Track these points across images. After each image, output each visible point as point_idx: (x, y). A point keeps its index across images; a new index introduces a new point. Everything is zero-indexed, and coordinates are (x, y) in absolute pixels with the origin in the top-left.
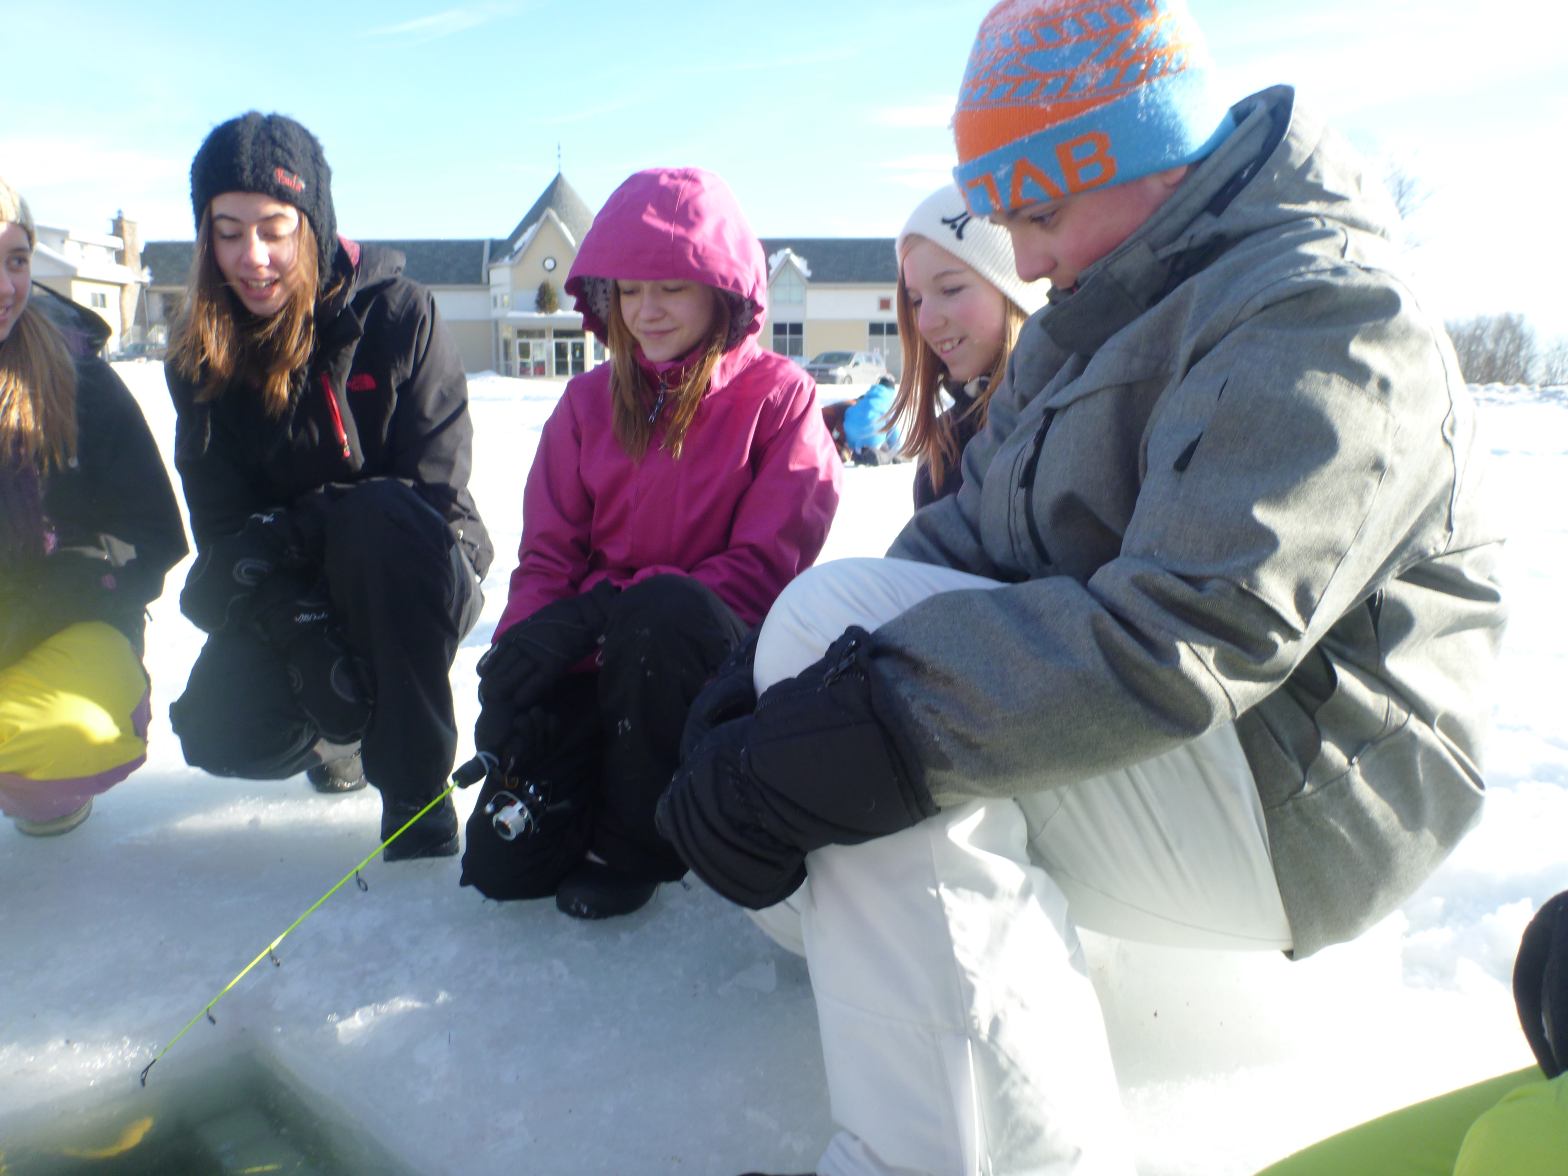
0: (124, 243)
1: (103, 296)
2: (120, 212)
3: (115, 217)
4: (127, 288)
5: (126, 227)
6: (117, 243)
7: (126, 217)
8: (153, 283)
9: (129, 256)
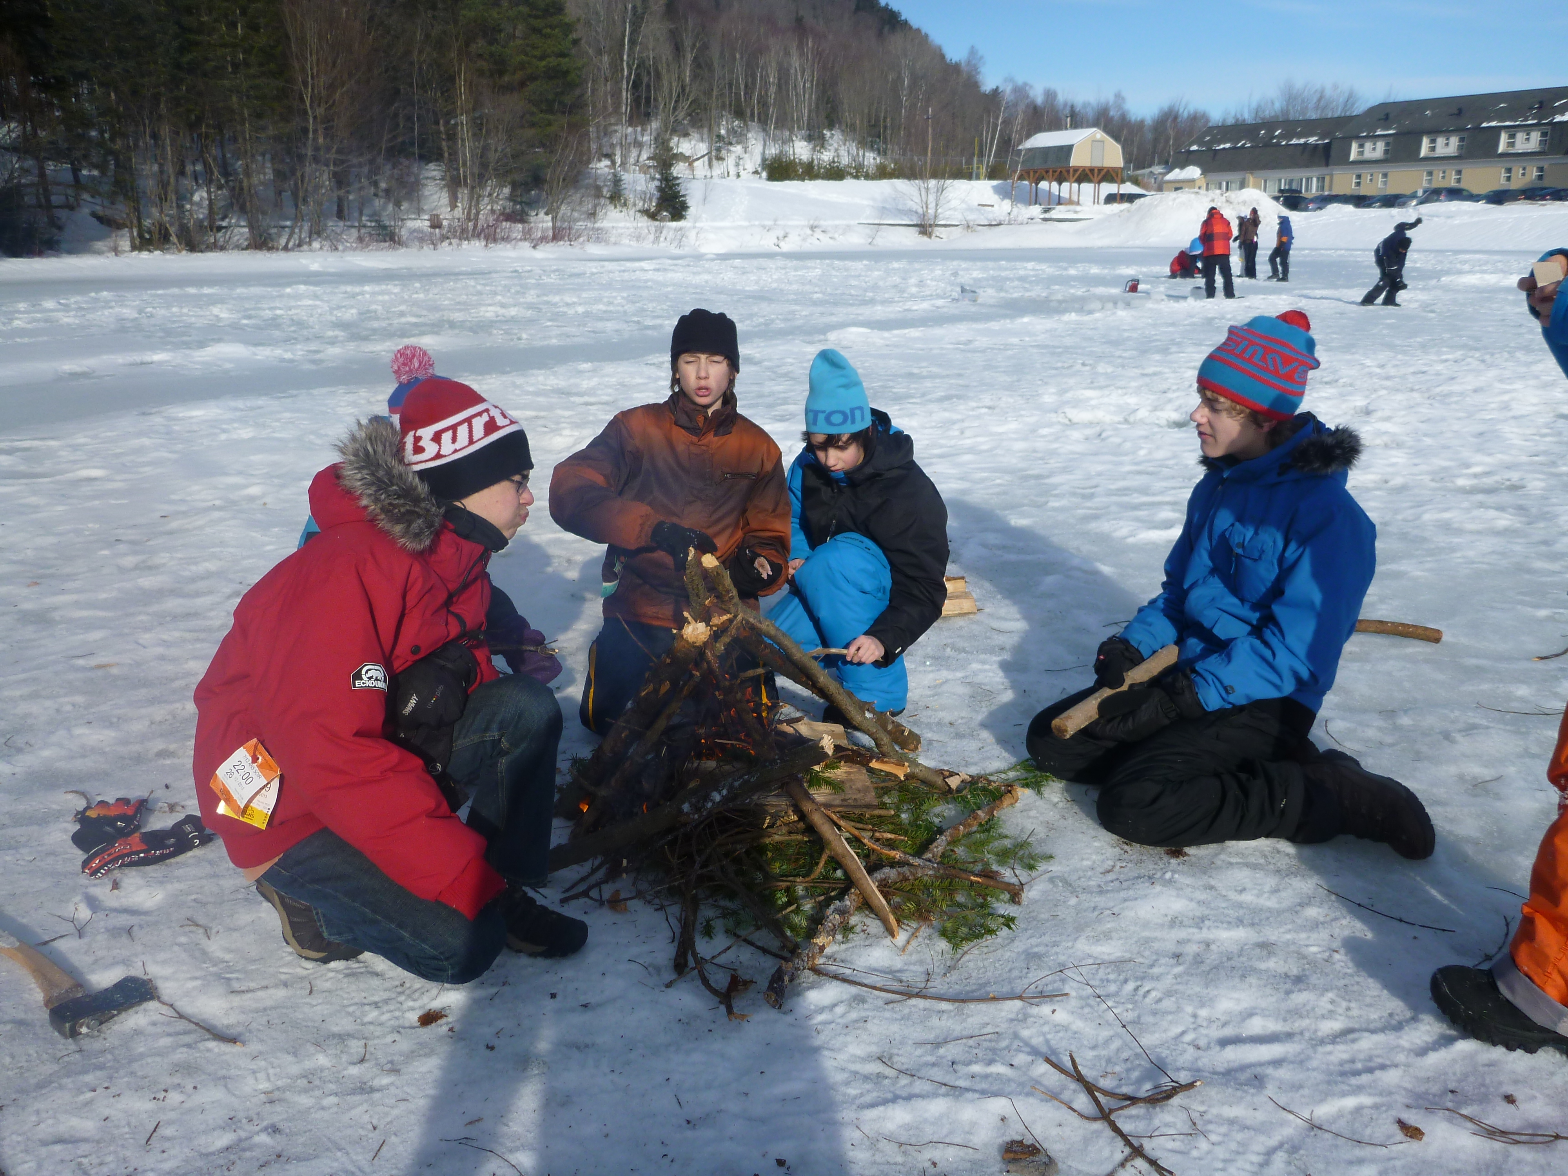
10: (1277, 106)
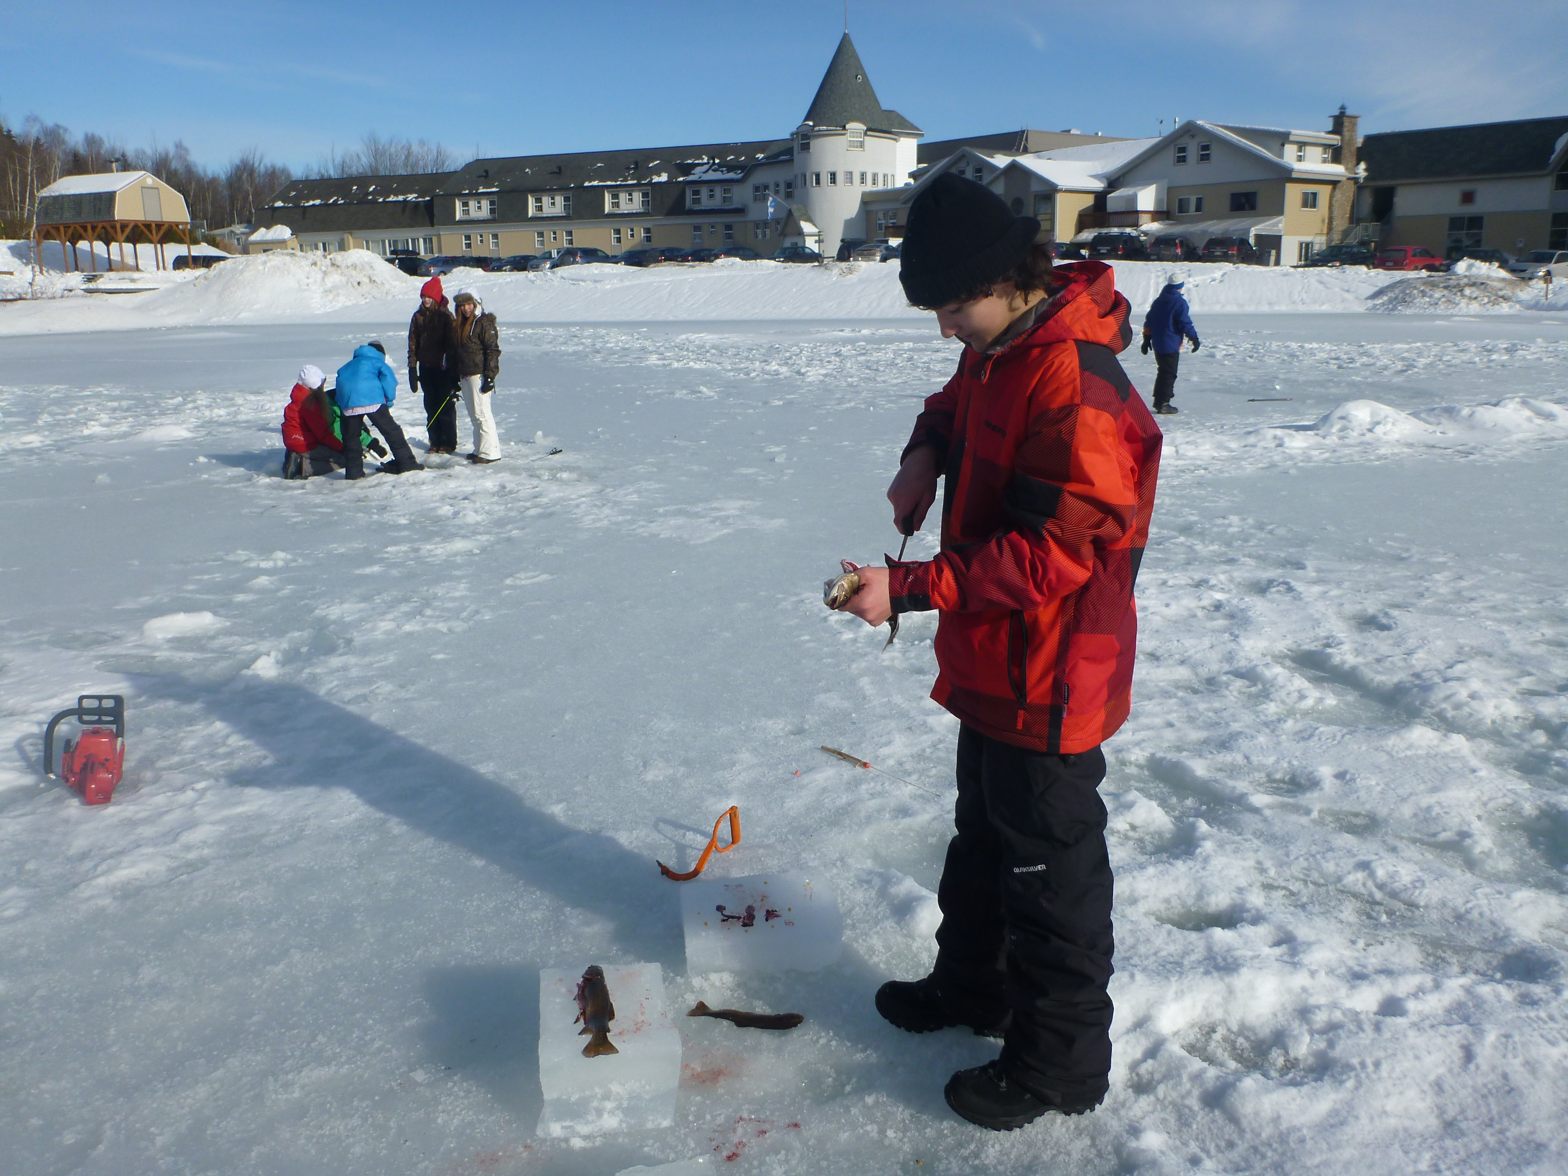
0: (1342, 140)
1: (1315, 195)
2: (1343, 108)
3: (1337, 113)
4: (1339, 185)
5: (1346, 122)
6: (1335, 139)
7: (1349, 112)
8: (1366, 179)
9: (1345, 152)
10: (364, 160)
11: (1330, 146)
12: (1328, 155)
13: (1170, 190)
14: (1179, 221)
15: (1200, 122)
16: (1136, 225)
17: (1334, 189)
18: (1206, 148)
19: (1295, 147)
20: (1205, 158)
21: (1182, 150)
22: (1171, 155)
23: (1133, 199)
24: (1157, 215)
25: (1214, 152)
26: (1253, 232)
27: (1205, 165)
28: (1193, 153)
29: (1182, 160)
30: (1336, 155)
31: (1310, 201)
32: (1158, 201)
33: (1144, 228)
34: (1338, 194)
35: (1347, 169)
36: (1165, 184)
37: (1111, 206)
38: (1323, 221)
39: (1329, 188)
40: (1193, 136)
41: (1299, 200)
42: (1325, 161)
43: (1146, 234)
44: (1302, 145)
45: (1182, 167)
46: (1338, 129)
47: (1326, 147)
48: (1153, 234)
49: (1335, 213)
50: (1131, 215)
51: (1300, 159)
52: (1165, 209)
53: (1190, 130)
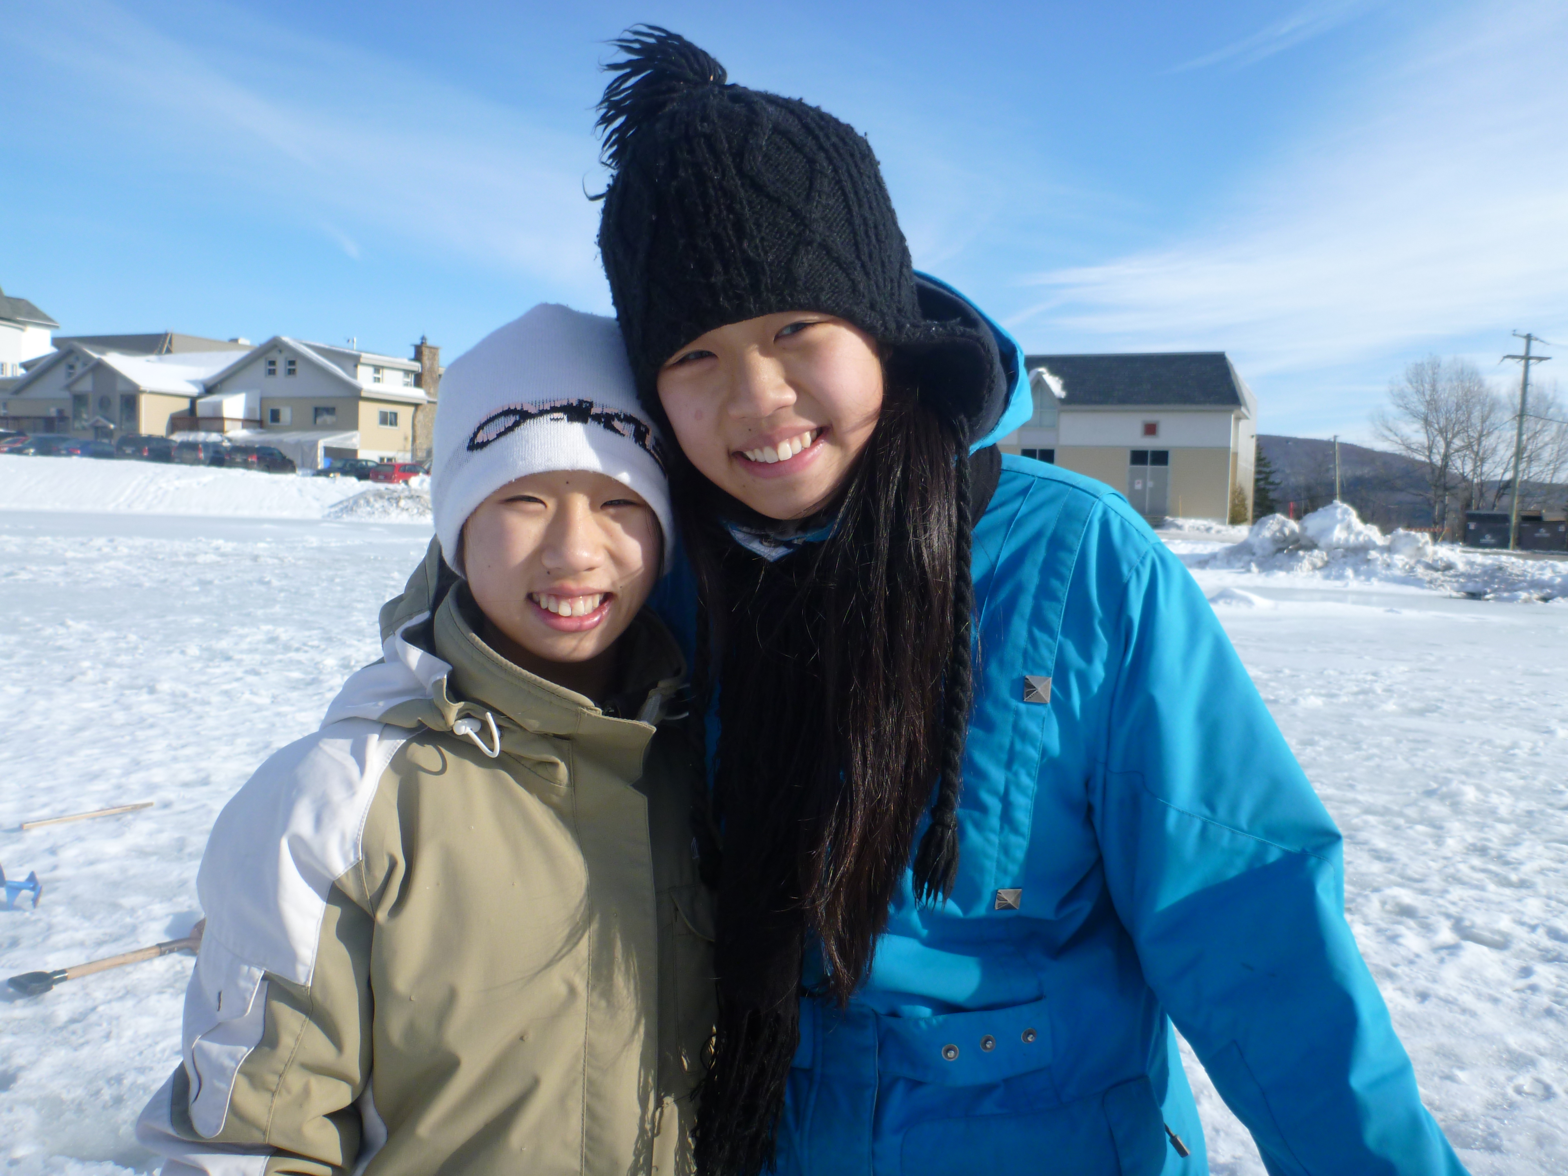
0: (422, 367)
2: (423, 338)
3: (418, 342)
4: (421, 408)
5: (426, 352)
6: (416, 366)
7: (430, 342)
9: (426, 378)
11: (412, 372)
12: (411, 379)
13: (262, 400)
14: (270, 430)
15: (286, 339)
16: (221, 430)
17: (416, 410)
18: (292, 363)
19: (371, 370)
20: (291, 372)
21: (272, 363)
22: (261, 367)
23: (218, 406)
24: (248, 422)
25: (299, 367)
26: (322, 444)
27: (291, 379)
28: (281, 367)
29: (272, 372)
30: (418, 380)
31: (389, 419)
32: (249, 409)
33: (230, 434)
34: (420, 416)
35: (428, 393)
36: (257, 394)
37: (200, 412)
38: (406, 439)
39: (412, 409)
40: (280, 351)
41: (376, 418)
42: (407, 384)
43: (230, 440)
44: (377, 369)
45: (271, 379)
46: (418, 356)
47: (407, 372)
48: (236, 441)
49: (419, 431)
50: (216, 422)
51: (377, 380)
52: (258, 417)
53: (275, 345)
